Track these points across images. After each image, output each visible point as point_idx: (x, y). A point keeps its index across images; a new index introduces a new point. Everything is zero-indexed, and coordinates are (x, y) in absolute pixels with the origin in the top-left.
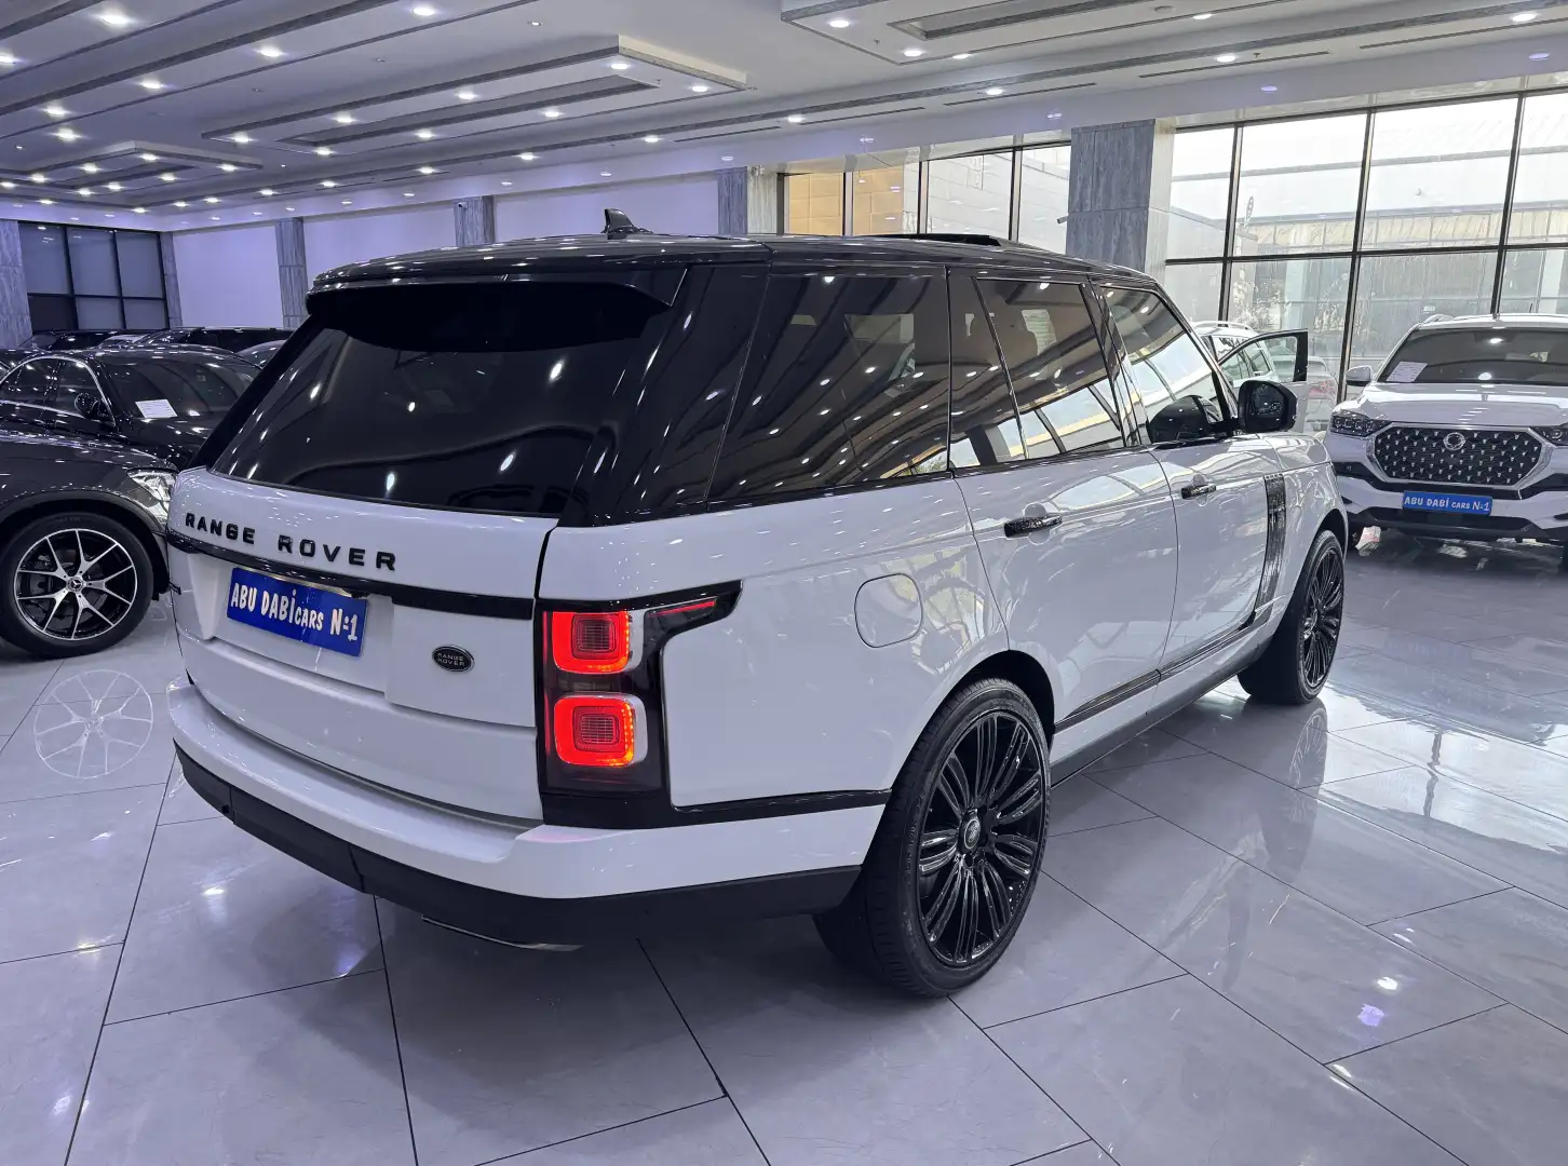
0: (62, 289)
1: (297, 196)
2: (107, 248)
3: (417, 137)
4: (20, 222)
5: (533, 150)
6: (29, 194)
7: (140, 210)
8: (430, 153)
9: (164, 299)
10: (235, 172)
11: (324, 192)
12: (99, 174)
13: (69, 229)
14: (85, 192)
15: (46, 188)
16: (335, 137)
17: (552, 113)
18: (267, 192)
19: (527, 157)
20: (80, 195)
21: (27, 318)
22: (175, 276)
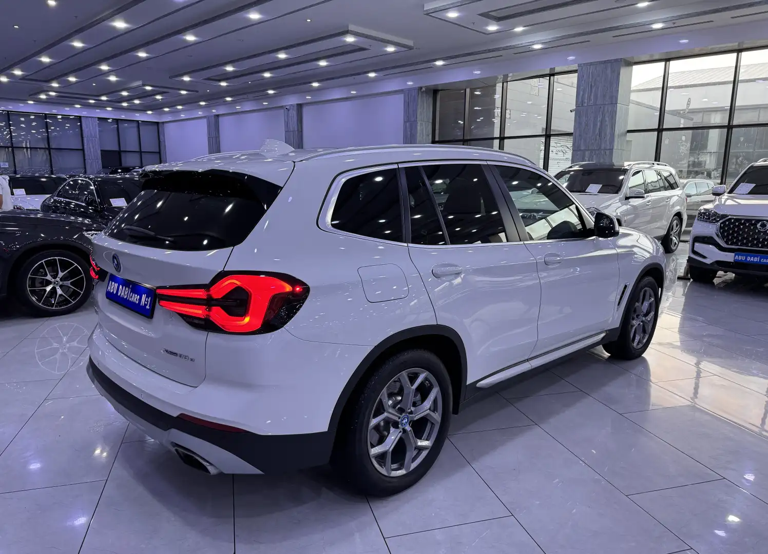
0: (116, 148)
1: (215, 106)
2: (136, 130)
3: (263, 76)
4: (98, 118)
5: (318, 81)
6: (101, 105)
7: (150, 112)
8: (270, 84)
9: (159, 153)
10: (187, 94)
11: (226, 103)
12: (128, 96)
13: (119, 121)
14: (125, 104)
15: (108, 103)
16: (227, 77)
17: (323, 63)
18: (203, 103)
19: (315, 85)
20: (122, 106)
21: (100, 162)
22: (164, 141)
